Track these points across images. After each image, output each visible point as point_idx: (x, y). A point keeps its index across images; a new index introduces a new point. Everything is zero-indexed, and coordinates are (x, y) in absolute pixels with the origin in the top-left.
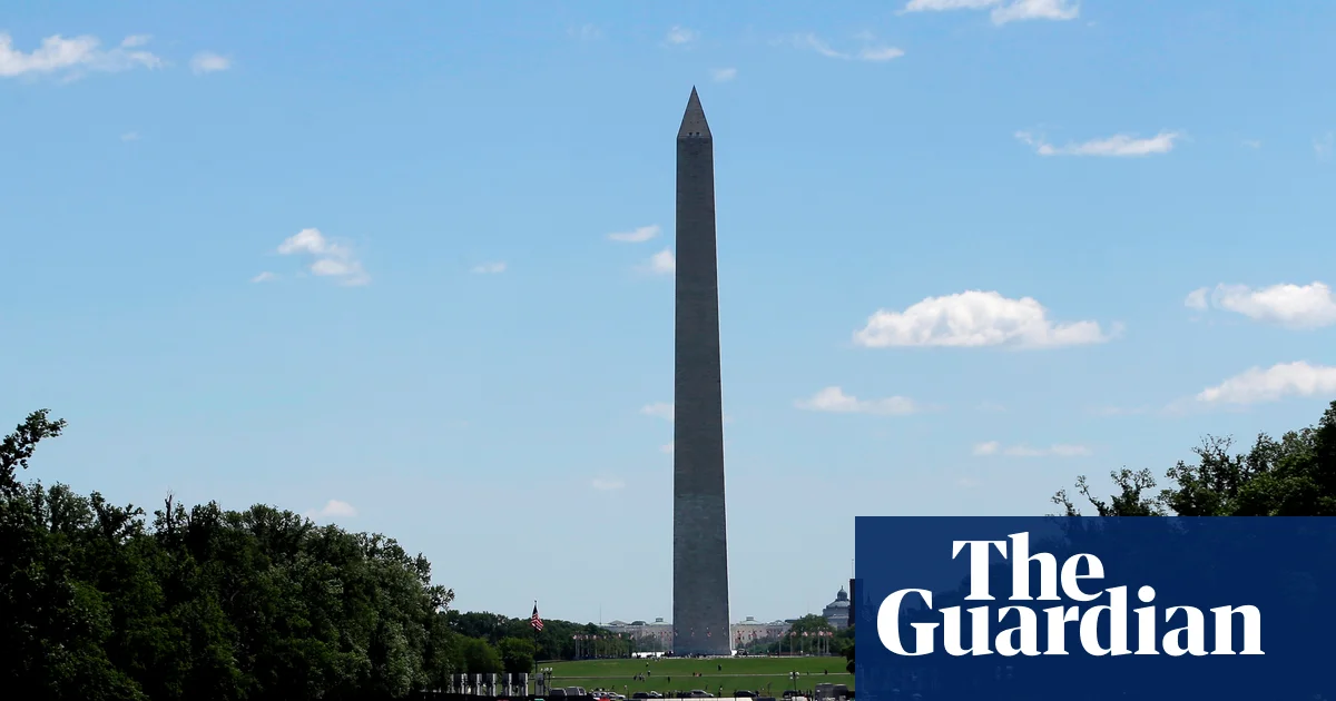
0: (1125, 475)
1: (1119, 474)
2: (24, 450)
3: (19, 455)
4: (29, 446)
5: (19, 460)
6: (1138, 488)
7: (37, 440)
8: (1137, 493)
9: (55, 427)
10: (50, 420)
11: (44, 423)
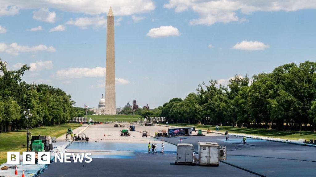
0: (212, 81)
1: (211, 81)
2: (22, 72)
3: (21, 73)
4: (23, 72)
5: (21, 75)
6: (214, 84)
7: (25, 71)
8: (214, 85)
9: (28, 68)
10: (28, 67)
11: (26, 67)
